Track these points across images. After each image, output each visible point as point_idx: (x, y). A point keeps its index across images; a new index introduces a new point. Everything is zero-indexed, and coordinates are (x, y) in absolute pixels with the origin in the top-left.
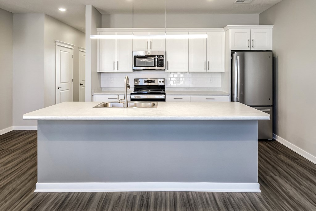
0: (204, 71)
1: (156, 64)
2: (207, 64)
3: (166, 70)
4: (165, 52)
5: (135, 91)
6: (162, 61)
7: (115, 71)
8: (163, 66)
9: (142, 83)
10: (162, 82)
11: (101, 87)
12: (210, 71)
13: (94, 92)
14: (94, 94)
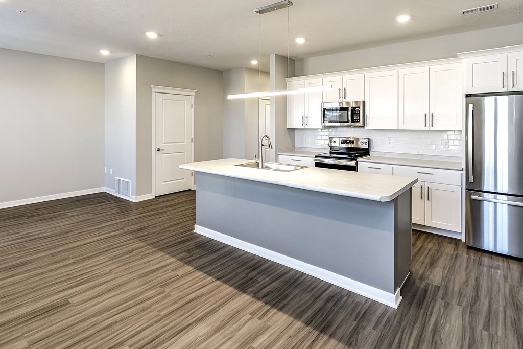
0: (424, 128)
1: (350, 118)
2: (429, 118)
3: (366, 128)
4: (364, 101)
5: (331, 153)
6: (357, 114)
7: (303, 127)
8: (359, 121)
9: (337, 144)
10: (364, 144)
11: (294, 146)
12: (434, 128)
13: (279, 152)
14: (279, 153)
